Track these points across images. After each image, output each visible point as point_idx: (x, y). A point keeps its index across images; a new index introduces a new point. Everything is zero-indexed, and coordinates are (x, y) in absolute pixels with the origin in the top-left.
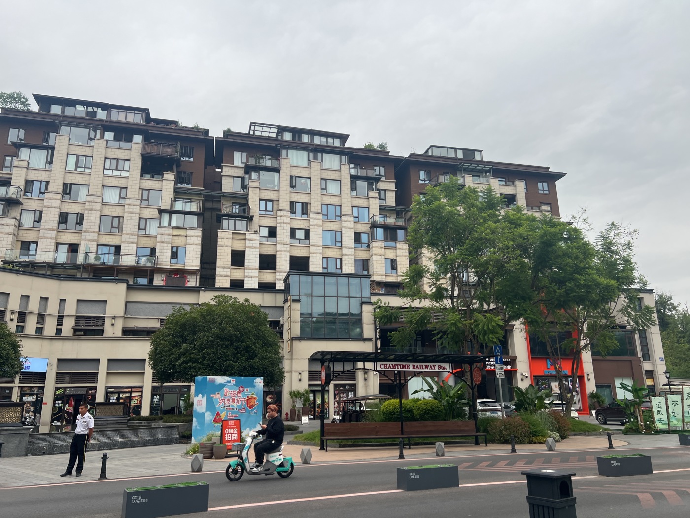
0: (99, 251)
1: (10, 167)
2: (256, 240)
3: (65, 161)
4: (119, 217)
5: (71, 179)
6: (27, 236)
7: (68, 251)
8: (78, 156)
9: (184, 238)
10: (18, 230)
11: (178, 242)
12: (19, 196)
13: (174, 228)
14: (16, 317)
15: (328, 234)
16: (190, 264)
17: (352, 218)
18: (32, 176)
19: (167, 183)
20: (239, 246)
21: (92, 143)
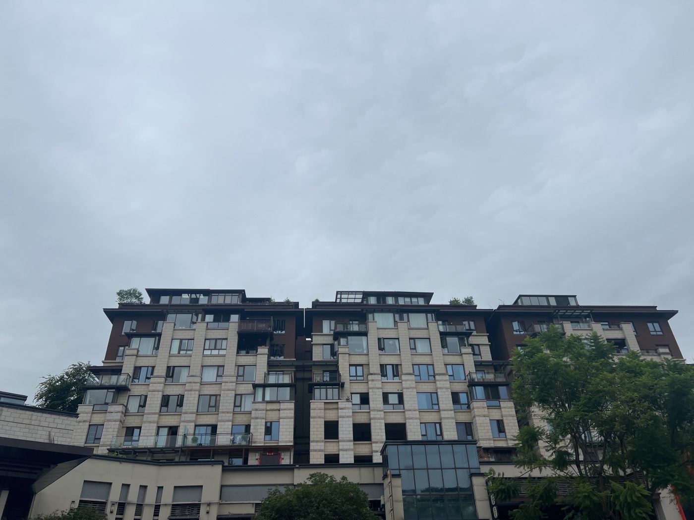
0: (197, 432)
1: (122, 356)
2: (348, 408)
3: (170, 346)
4: (216, 395)
5: (174, 362)
6: (132, 422)
7: (168, 434)
8: (181, 340)
9: (277, 412)
10: (125, 416)
11: (272, 416)
12: (127, 383)
13: (268, 402)
14: (115, 509)
15: (423, 396)
16: (284, 440)
17: (447, 377)
18: (141, 362)
19: (261, 357)
20: (331, 416)
21: (194, 326)
